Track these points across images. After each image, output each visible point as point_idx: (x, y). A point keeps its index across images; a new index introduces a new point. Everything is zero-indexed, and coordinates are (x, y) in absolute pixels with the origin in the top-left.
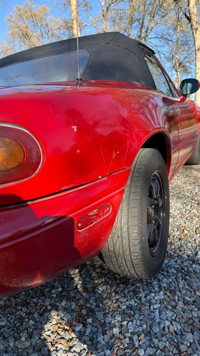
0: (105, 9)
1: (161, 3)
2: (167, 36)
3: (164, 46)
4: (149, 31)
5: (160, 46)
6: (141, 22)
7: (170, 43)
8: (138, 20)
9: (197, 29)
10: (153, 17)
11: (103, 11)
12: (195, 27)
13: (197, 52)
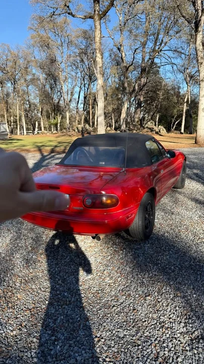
0: (123, 24)
1: (176, 20)
2: (180, 50)
3: (177, 58)
4: (163, 45)
5: (174, 58)
6: (156, 36)
7: (183, 56)
8: (154, 35)
9: (202, 63)
10: (168, 33)
11: (120, 25)
12: (200, 61)
13: (201, 82)
